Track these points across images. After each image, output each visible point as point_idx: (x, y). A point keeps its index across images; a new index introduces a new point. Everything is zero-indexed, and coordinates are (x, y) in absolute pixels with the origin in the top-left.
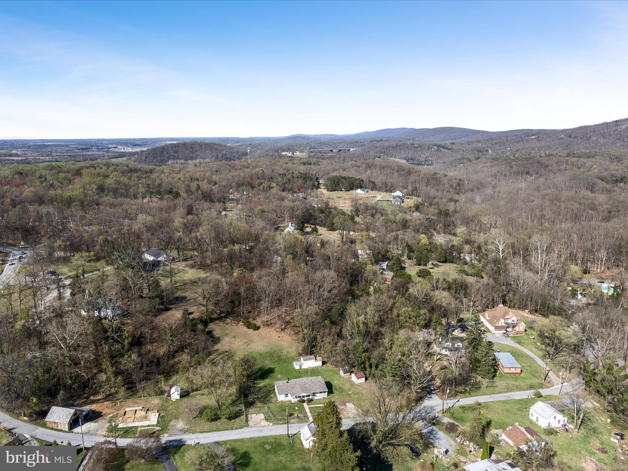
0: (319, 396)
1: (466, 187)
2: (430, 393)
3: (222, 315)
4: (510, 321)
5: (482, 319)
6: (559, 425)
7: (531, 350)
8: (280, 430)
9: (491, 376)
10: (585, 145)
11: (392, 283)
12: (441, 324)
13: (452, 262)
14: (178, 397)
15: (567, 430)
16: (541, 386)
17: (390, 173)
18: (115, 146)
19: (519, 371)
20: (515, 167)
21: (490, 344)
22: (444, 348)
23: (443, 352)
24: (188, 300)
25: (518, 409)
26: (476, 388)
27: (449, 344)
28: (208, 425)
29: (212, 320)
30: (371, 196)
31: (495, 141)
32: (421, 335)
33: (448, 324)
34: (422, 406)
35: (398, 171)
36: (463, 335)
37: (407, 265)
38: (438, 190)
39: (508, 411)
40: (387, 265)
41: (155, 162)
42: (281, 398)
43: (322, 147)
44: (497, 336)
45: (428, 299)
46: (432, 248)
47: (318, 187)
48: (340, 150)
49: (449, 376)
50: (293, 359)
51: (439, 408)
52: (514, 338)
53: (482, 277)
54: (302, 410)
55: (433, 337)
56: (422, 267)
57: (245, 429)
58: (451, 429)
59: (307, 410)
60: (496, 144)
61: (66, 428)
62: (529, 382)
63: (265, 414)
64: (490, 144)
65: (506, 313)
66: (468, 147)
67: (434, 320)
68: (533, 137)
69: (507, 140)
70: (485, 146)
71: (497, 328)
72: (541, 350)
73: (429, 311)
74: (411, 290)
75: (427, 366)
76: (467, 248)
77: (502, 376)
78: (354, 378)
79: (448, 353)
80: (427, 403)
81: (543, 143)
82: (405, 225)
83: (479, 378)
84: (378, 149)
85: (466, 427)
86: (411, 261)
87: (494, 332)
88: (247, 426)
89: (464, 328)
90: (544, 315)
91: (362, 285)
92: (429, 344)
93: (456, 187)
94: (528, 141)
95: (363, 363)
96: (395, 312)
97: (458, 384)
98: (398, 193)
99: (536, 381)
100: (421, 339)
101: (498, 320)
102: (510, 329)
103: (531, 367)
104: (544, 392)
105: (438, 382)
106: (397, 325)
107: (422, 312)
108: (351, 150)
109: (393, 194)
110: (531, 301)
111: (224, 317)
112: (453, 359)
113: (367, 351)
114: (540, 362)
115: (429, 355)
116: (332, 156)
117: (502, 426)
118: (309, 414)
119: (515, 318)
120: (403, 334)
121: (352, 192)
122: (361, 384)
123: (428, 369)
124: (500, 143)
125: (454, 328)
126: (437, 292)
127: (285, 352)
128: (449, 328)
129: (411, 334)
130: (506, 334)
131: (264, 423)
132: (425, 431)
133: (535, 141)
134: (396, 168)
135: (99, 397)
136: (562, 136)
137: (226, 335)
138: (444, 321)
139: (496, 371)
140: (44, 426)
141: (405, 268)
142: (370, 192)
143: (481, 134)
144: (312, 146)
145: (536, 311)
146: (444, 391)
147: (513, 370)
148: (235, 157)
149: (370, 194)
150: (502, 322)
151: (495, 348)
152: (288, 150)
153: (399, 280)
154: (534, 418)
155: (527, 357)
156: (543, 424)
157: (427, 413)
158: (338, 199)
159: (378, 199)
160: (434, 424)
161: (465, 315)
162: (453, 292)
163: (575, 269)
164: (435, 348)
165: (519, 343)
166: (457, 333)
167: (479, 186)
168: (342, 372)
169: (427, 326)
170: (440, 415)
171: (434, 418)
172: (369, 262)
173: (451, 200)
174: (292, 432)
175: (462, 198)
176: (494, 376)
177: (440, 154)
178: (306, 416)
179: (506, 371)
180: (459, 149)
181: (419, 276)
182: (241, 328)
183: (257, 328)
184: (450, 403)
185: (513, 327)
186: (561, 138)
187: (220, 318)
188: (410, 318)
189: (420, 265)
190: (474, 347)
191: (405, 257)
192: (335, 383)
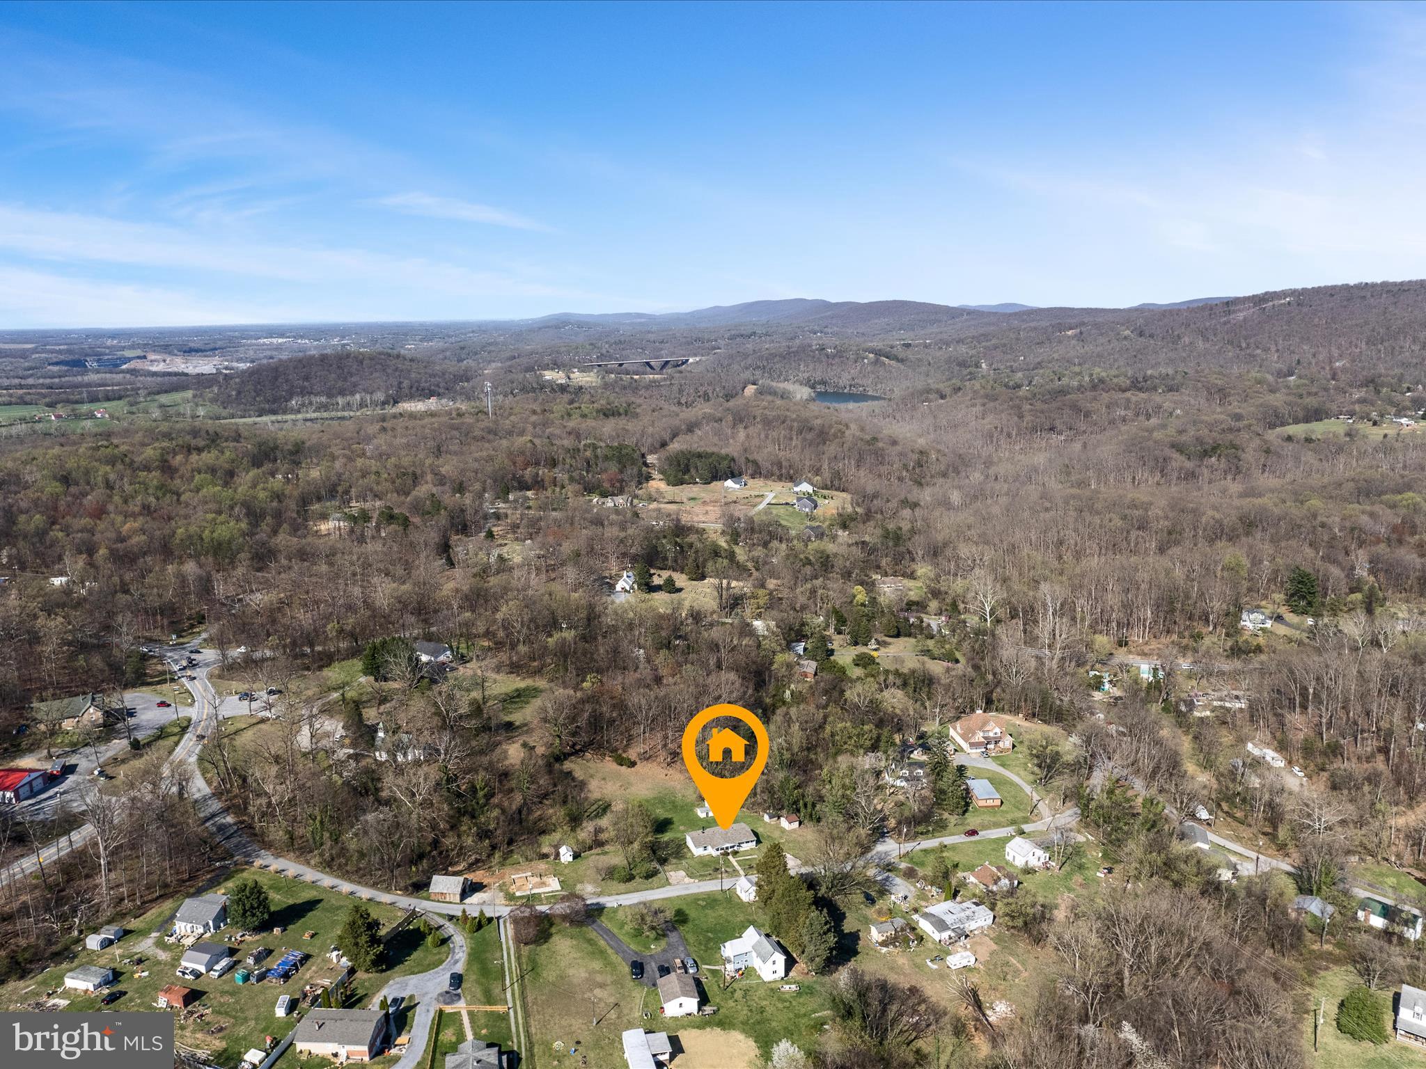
0: (745, 847)
1: (935, 468)
2: (883, 835)
3: (578, 747)
4: (991, 734)
5: (952, 732)
6: (1040, 864)
7: (1018, 775)
8: (711, 886)
9: (960, 811)
10: (1170, 354)
11: (817, 682)
12: (893, 744)
13: (910, 635)
14: (571, 859)
15: (1048, 869)
16: (1026, 820)
17: (785, 437)
18: (139, 352)
19: (998, 803)
20: (1028, 418)
21: (961, 769)
22: (899, 778)
23: (899, 783)
24: (518, 727)
25: (993, 850)
26: (942, 826)
27: (906, 772)
28: (622, 886)
29: (566, 756)
30: (754, 493)
31: (994, 341)
32: (867, 761)
33: (904, 742)
34: (874, 852)
35: (800, 432)
36: (925, 758)
37: (835, 646)
38: (880, 476)
39: (979, 852)
40: (805, 649)
41: (260, 402)
42: (697, 852)
43: (624, 353)
44: (974, 756)
45: (874, 706)
46: (873, 609)
47: (649, 478)
48: (667, 362)
49: (907, 813)
50: (693, 805)
51: (896, 853)
52: (996, 758)
53: (957, 661)
54: (729, 864)
55: (883, 764)
56: (861, 649)
57: (668, 888)
58: (910, 874)
59: (735, 864)
60: (996, 347)
61: (458, 899)
62: (1010, 817)
63: (686, 870)
64: (985, 348)
65: (985, 723)
66: (939, 354)
67: (883, 738)
68: (1070, 333)
69: (1017, 339)
70: (974, 352)
71: (972, 745)
72: (1033, 773)
73: (877, 726)
74: (848, 694)
75: (877, 803)
76: (934, 605)
77: (976, 810)
78: (784, 823)
79: (904, 784)
80: (880, 848)
81: (1089, 348)
82: (825, 564)
83: (946, 815)
84: (749, 361)
85: (927, 871)
86: (842, 636)
87: (969, 751)
88: (670, 884)
89: (926, 748)
90: (1045, 722)
91: (771, 688)
92: (878, 774)
93: (914, 468)
94: (1060, 342)
95: (795, 803)
96: (828, 728)
97: (919, 823)
98: (806, 487)
99: (1019, 815)
100: (867, 766)
101: (974, 734)
102: (991, 746)
103: (1015, 797)
104: (1026, 827)
105: (892, 823)
106: (832, 750)
107: (866, 728)
108: (691, 360)
109: (796, 489)
110: (1026, 700)
111: (581, 750)
112: (912, 791)
113: (798, 787)
114: (1028, 789)
115: (880, 788)
116: (654, 381)
117: (970, 868)
118: (738, 868)
119: (998, 730)
120: (843, 761)
121: (716, 485)
122: (794, 830)
123: (879, 807)
124: (1005, 345)
125: (912, 748)
126: (886, 694)
127: (679, 796)
128: (906, 748)
129: (854, 760)
130: (986, 754)
131: (687, 880)
132: (879, 878)
133: (1074, 342)
134: (795, 424)
135: (460, 867)
136: (1127, 332)
137: (592, 776)
138: (897, 738)
139: (967, 804)
140: (428, 899)
141: (831, 652)
142: (751, 482)
143: (965, 316)
144: (604, 351)
145: (1034, 715)
146: (900, 833)
147: (990, 803)
148: (438, 386)
149: (752, 489)
150: (979, 737)
151: (968, 774)
152: (556, 365)
153: (826, 676)
154: (1009, 858)
155: (1012, 784)
156: (1020, 862)
157: (881, 859)
158: (692, 503)
159: (767, 501)
160: (889, 870)
161: (931, 727)
162: (911, 690)
163: (1102, 641)
164: (887, 778)
165: (1003, 765)
166: (917, 755)
167: (957, 466)
168: (766, 818)
169: (874, 748)
170: (897, 860)
171: (888, 865)
172: (779, 648)
173: (905, 503)
174: (726, 887)
175: (926, 496)
176: (965, 812)
177: (882, 372)
178: (735, 870)
179: (982, 803)
180: (920, 360)
181: (857, 665)
182: (609, 765)
183: (632, 764)
184: (908, 847)
185: (996, 743)
186: (1125, 338)
187: (576, 753)
188: (850, 738)
189: (856, 644)
190: (938, 774)
191: (831, 631)
192: (760, 830)
